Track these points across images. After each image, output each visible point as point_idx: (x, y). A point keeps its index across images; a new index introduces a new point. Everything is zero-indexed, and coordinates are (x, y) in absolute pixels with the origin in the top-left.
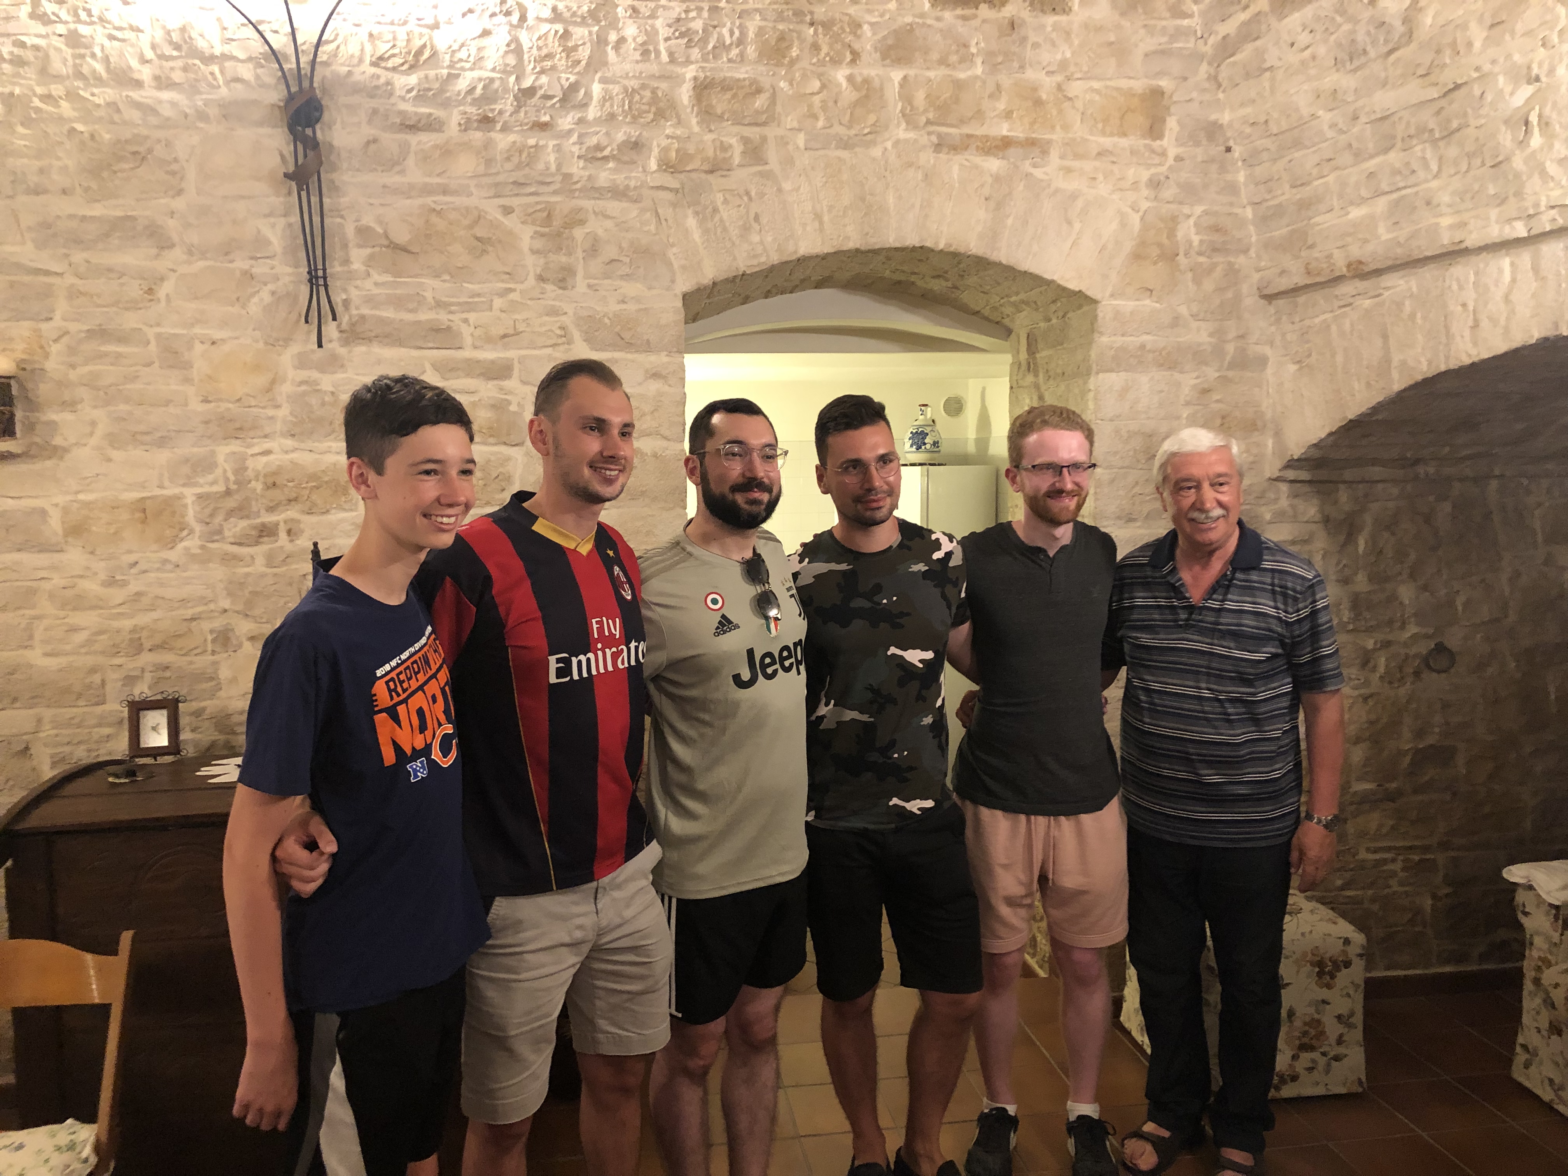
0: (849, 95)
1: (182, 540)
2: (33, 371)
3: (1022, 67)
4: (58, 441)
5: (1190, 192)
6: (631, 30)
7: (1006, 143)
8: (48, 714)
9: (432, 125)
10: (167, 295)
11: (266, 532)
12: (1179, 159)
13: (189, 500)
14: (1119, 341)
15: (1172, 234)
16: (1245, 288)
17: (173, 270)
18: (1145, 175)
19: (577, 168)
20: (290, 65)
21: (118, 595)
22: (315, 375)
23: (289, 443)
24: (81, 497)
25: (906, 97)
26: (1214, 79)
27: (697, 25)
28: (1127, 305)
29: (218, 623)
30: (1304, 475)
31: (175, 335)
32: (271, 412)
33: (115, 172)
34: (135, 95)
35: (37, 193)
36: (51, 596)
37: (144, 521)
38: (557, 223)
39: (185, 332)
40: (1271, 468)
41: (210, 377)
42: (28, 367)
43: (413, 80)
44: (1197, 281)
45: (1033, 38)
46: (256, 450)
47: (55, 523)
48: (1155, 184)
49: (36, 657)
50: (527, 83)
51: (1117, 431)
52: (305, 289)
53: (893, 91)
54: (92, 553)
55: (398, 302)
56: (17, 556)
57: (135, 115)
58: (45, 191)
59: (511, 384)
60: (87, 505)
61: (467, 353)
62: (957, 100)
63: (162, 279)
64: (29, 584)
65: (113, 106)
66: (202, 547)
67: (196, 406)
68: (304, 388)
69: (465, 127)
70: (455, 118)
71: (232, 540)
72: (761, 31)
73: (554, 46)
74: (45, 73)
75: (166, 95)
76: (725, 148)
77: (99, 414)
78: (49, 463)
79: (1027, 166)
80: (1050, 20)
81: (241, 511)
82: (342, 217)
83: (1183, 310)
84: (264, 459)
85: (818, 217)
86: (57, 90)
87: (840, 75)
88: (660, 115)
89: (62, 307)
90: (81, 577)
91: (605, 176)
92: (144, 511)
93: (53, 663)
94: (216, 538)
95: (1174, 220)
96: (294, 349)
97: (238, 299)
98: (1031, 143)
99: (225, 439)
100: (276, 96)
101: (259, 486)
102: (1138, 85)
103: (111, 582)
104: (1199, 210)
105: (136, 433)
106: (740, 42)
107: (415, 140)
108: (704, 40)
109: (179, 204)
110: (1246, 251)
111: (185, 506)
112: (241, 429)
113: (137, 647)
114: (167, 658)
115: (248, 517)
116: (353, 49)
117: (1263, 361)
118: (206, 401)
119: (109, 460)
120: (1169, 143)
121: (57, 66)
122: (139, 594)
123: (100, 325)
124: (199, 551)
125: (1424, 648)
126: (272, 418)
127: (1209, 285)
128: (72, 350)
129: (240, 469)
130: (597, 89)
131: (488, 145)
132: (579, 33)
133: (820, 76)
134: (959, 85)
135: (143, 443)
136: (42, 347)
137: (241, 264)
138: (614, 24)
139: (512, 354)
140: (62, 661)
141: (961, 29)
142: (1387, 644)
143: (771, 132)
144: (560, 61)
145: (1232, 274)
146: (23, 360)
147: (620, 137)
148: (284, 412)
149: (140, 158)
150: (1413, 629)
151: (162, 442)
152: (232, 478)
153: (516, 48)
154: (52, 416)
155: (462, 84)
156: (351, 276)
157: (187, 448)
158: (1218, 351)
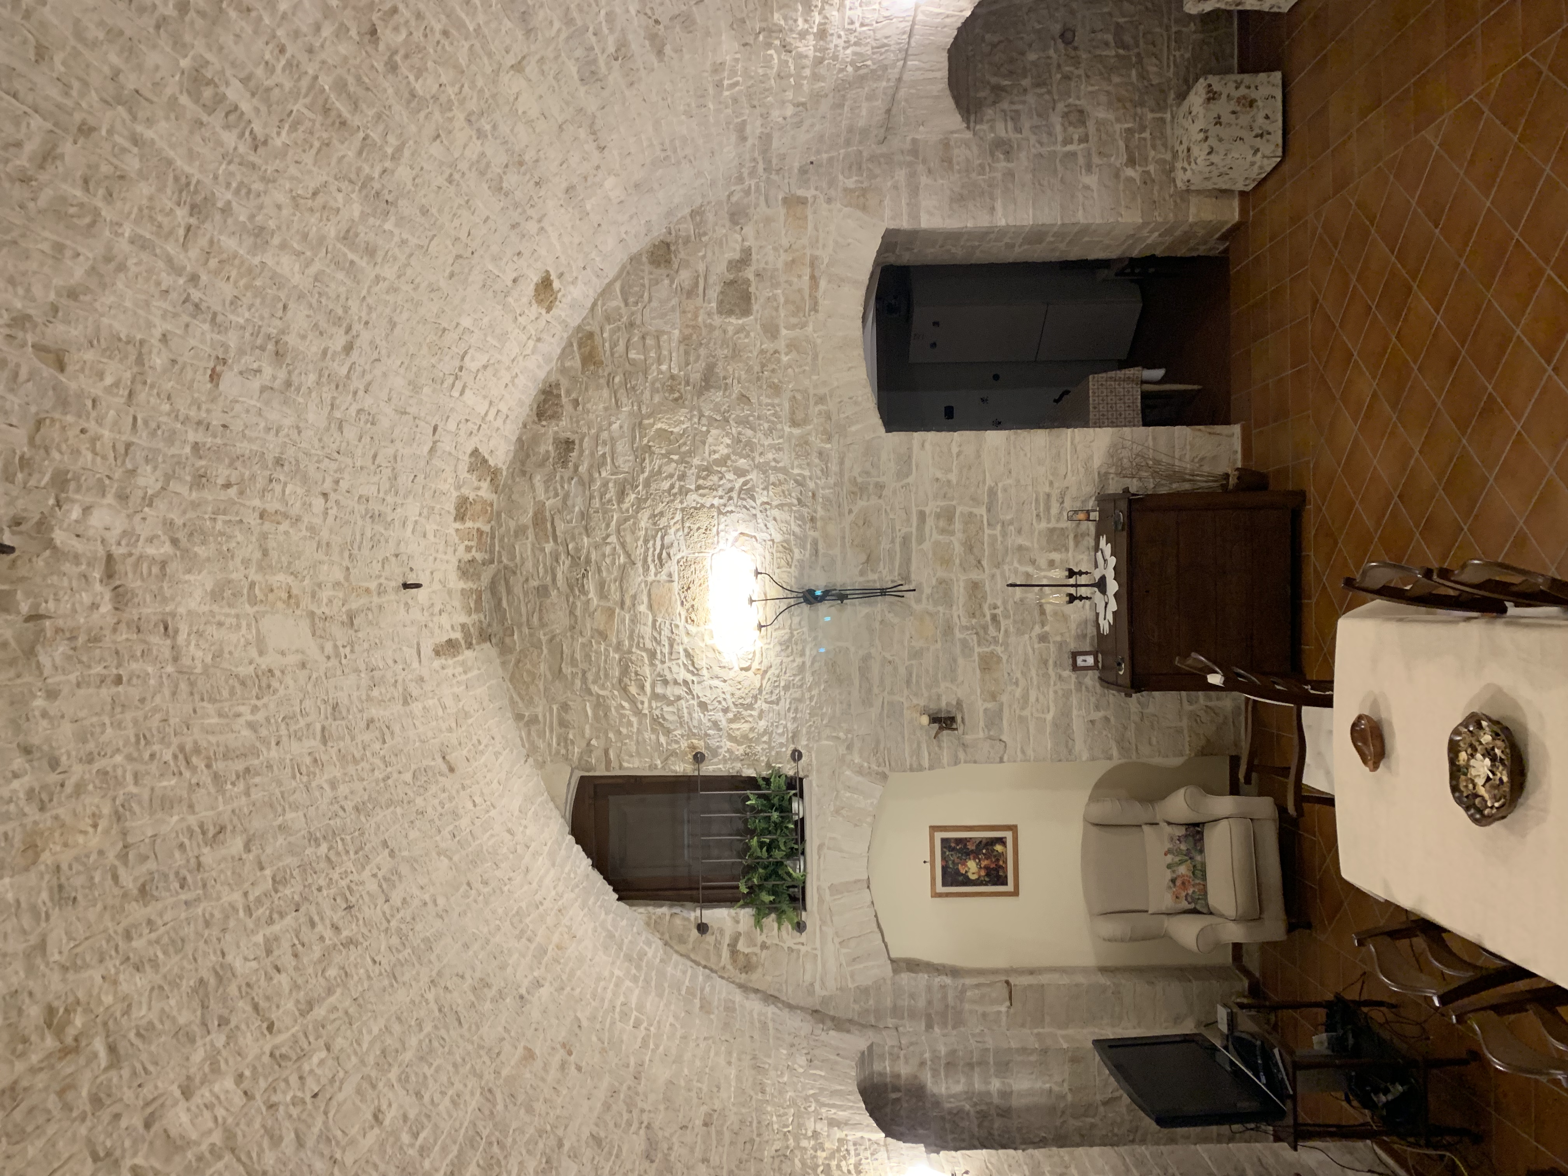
0: (794, 355)
1: (998, 654)
2: (927, 709)
3: (777, 270)
4: (954, 702)
5: (832, 183)
6: (770, 456)
7: (813, 277)
8: (1075, 712)
9: (815, 543)
10: (891, 656)
11: (994, 618)
12: (816, 189)
13: (980, 650)
14: (905, 217)
15: (852, 191)
16: (878, 152)
17: (880, 653)
18: (825, 205)
19: (831, 481)
20: (792, 601)
21: (1022, 682)
22: (924, 596)
23: (955, 607)
24: (979, 694)
25: (792, 327)
26: (778, 171)
27: (766, 425)
28: (888, 213)
29: (1035, 640)
30: (972, 118)
31: (908, 653)
32: (941, 615)
33: (840, 674)
34: (808, 664)
35: (850, 705)
36: (1023, 709)
37: (989, 669)
38: (855, 489)
39: (907, 649)
40: (968, 135)
41: (926, 640)
42: (926, 711)
43: (796, 551)
44: (875, 177)
45: (762, 265)
46: (958, 621)
47: (989, 705)
48: (829, 201)
49: (1049, 717)
50: (795, 502)
51: (949, 217)
52: (888, 598)
53: (791, 334)
54: (1003, 691)
55: (892, 560)
56: (1005, 722)
57: (817, 665)
58: (849, 702)
59: (927, 510)
60: (982, 692)
61: (914, 530)
62: (794, 302)
63: (884, 657)
64: (1016, 717)
65: (813, 674)
66: (1001, 645)
67: (939, 645)
68: (931, 601)
69: (815, 528)
70: (811, 533)
71: (998, 633)
72: (767, 396)
73: (779, 489)
74: (800, 700)
75: (808, 652)
76: (820, 413)
77: (943, 685)
79: (823, 267)
80: (754, 256)
81: (985, 628)
82: (857, 581)
83: (889, 184)
84: (962, 618)
85: (849, 369)
86: (807, 695)
87: (785, 359)
88: (806, 443)
89: (897, 698)
90: (1014, 696)
91: (834, 468)
92: (985, 669)
93: (1052, 709)
94: (997, 639)
95: (845, 190)
96: (913, 604)
97: (892, 627)
98: (812, 265)
99: (953, 634)
100: (805, 607)
101: (974, 621)
102: (782, 211)
103: (1017, 684)
104: (841, 177)
105: (950, 671)
106: (773, 406)
107: (821, 551)
108: (773, 422)
109: (853, 650)
110: (861, 152)
111: (983, 652)
112: (948, 628)
113: (1046, 675)
114: (1051, 662)
115: (988, 626)
116: (784, 576)
117: (914, 141)
118: (936, 641)
119: (963, 682)
120: (809, 193)
121: (798, 695)
122: (1022, 673)
123: (904, 683)
124: (1003, 647)
125: (1061, 46)
126: (944, 615)
127: (877, 171)
128: (916, 695)
129: (967, 628)
130: (796, 471)
131: (822, 518)
132: (772, 479)
133: (786, 369)
134: (787, 302)
135: (955, 668)
136: (915, 707)
137: (877, 625)
138: (767, 463)
139: (914, 510)
140: (1052, 705)
141: (762, 300)
142: (1059, 66)
143: (812, 392)
144: (785, 487)
145: (872, 158)
146: (921, 713)
147: (817, 461)
148: (941, 609)
149: (834, 664)
150: (1051, 52)
151: (955, 660)
152: (970, 632)
153: (780, 506)
154: (943, 704)
155: (797, 530)
156: (881, 579)
157: (958, 650)
158: (910, 164)
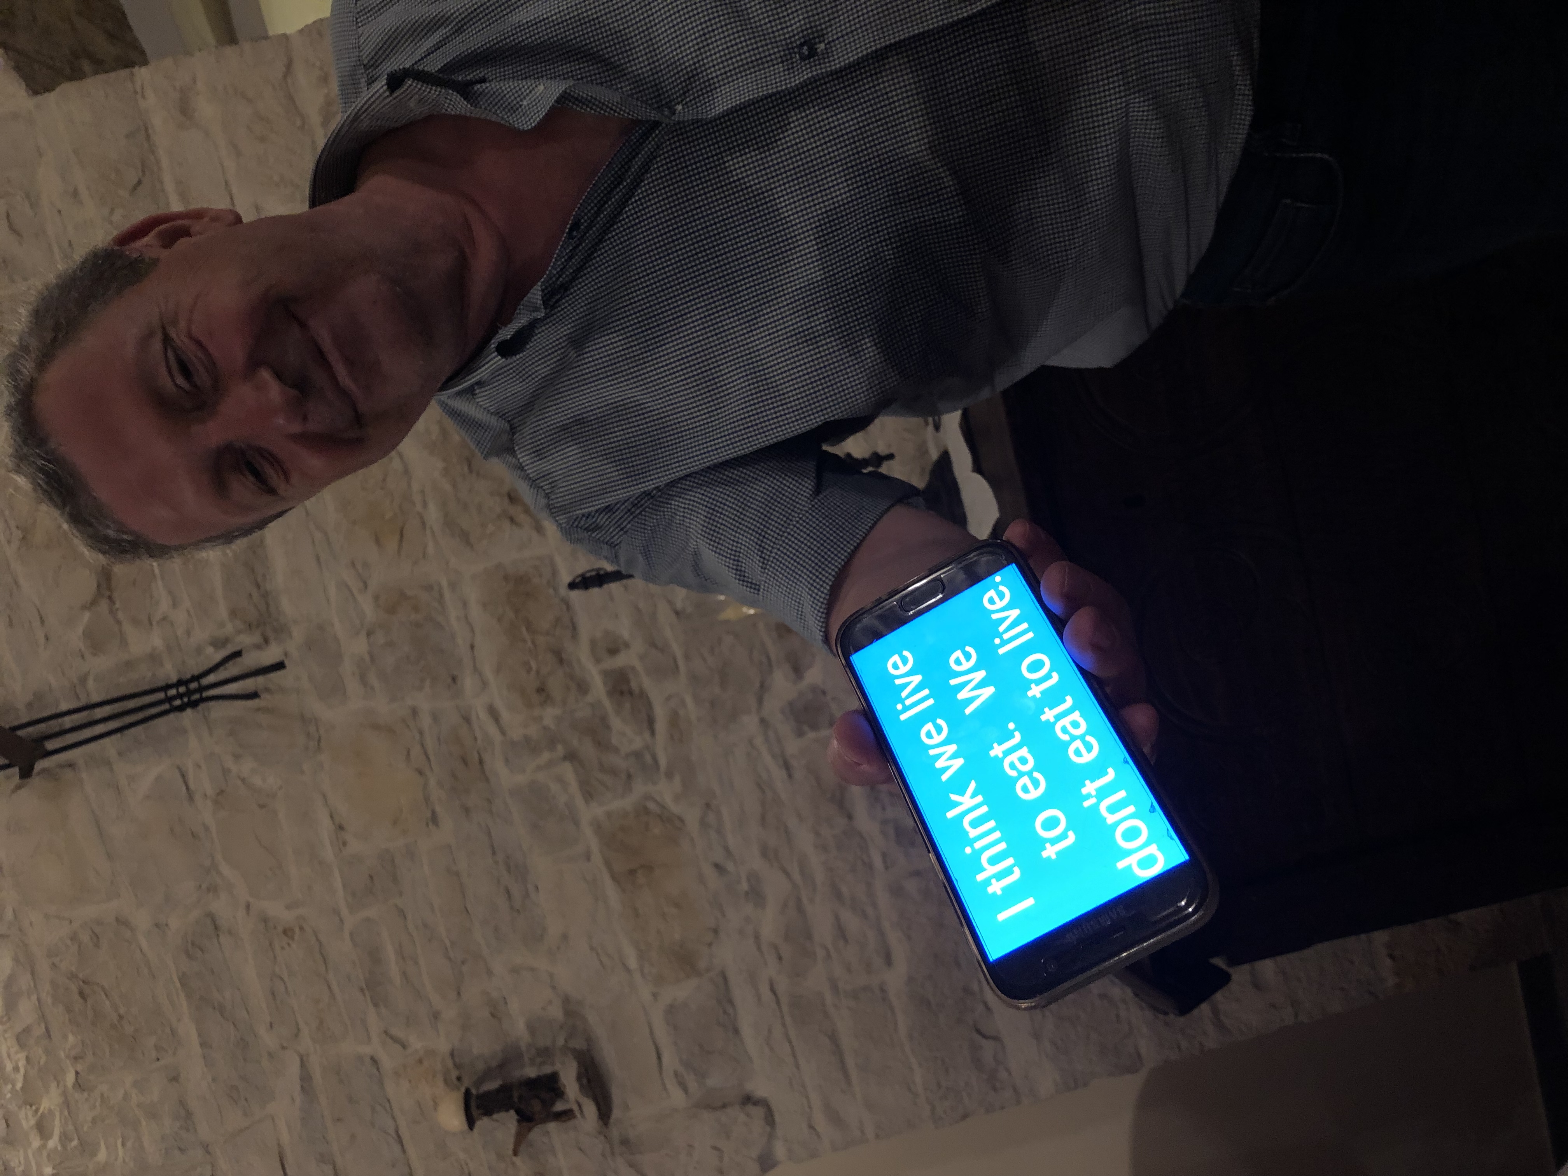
1: (663, 807)
2: (457, 1066)
4: (556, 1012)
10: (288, 907)
11: (622, 687)
13: (598, 810)
17: (248, 907)
23: (469, 682)
24: (633, 963)
29: (785, 728)
31: (344, 886)
32: (426, 721)
33: (121, 1017)
35: (189, 1115)
36: (797, 974)
37: (649, 868)
39: (337, 874)
41: (395, 822)
42: (454, 1074)
46: (492, 729)
47: (682, 992)
49: (896, 977)
54: (716, 931)
56: (748, 1034)
57: (26, 1006)
58: (182, 1103)
60: (642, 954)
63: (265, 920)
64: (785, 1009)
65: (23, 1039)
66: (669, 775)
67: (447, 831)
68: (373, 680)
71: (647, 735)
78: (592, 1018)
81: (596, 730)
82: (83, 680)
84: (505, 715)
86: (26, 1118)
89: (350, 1048)
90: (757, 937)
92: (632, 872)
93: (900, 952)
94: (648, 758)
97: (262, 806)
99: (487, 780)
105: (512, 907)
109: (142, 920)
111: (609, 815)
112: (465, 761)
113: (849, 839)
115: (604, 719)
118: (434, 819)
119: (565, 937)
122: (765, 852)
123: (362, 990)
124: (677, 779)
126: (435, 718)
128: (412, 1020)
135: (527, 895)
136: (420, 1061)
137: (205, 814)
146: (446, 1081)
148: (420, 700)
149: (88, 987)
151: (517, 869)
152: (546, 756)
154: (519, 1029)
156: (174, 646)
157: (517, 831)
